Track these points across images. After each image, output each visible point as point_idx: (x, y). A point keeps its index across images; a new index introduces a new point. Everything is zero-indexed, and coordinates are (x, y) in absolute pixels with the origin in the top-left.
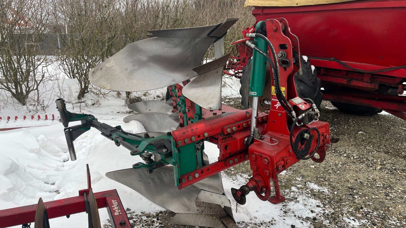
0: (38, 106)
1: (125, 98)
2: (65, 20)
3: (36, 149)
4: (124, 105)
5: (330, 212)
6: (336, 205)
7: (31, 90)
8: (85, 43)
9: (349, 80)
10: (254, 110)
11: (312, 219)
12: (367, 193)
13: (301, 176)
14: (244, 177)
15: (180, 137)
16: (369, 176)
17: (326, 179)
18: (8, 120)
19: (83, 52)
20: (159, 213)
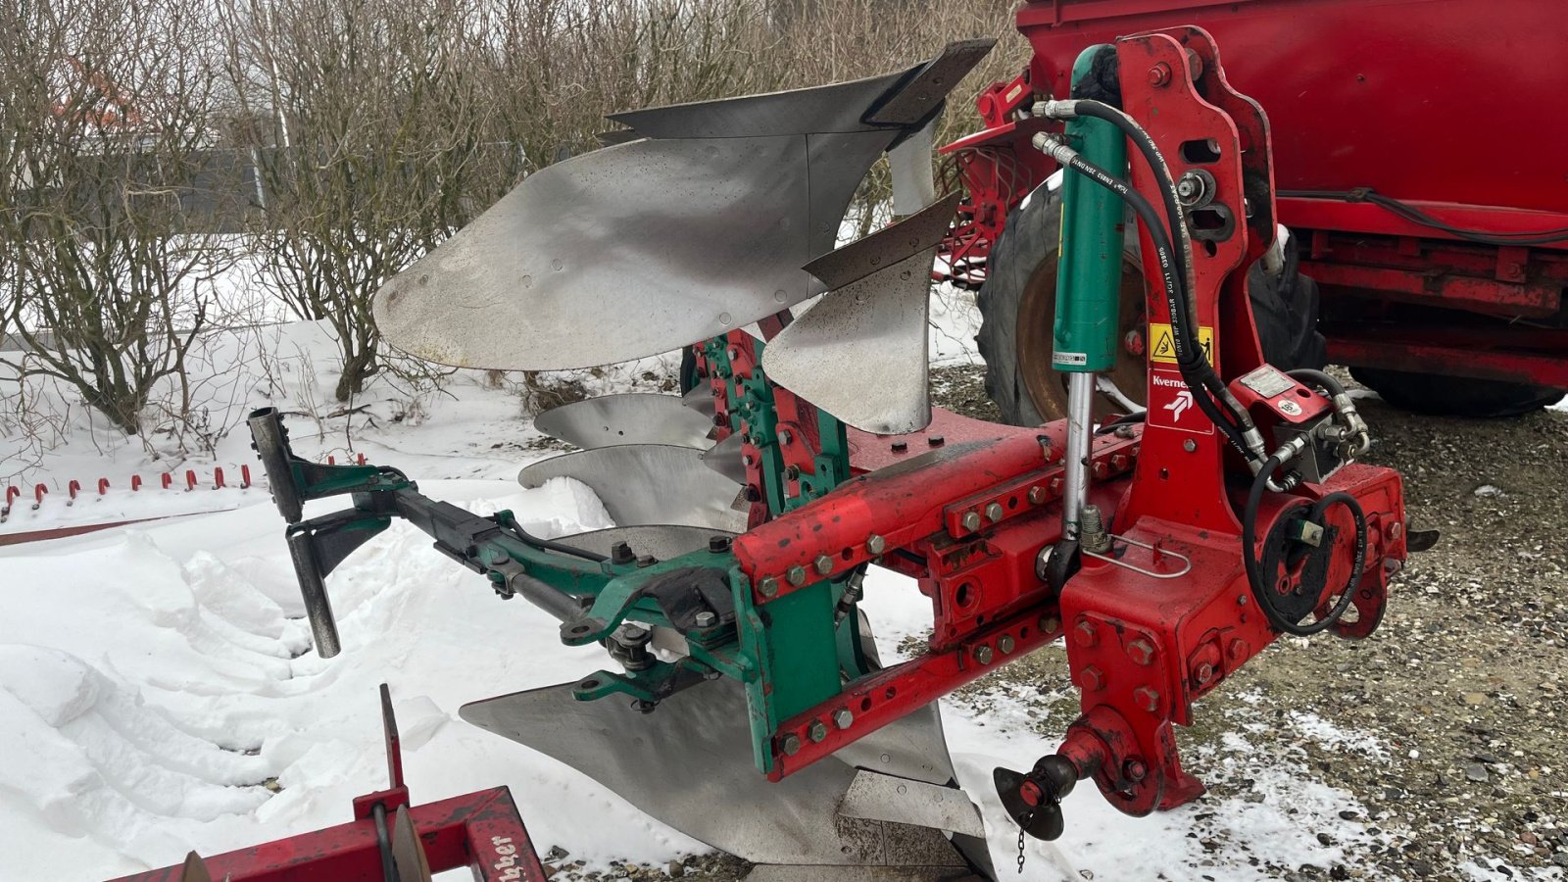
0: (186, 435)
1: (522, 388)
2: (276, 92)
3: (182, 611)
4: (519, 414)
5: (1401, 839)
6: (1422, 807)
7: (159, 374)
8: (353, 178)
9: (1435, 279)
10: (1077, 428)
11: (1328, 872)
12: (1544, 749)
13: (1256, 685)
14: (1022, 695)
15: (767, 560)
16: (1544, 676)
17: (1367, 696)
18: (73, 495)
19: (351, 214)
20: (685, 865)
